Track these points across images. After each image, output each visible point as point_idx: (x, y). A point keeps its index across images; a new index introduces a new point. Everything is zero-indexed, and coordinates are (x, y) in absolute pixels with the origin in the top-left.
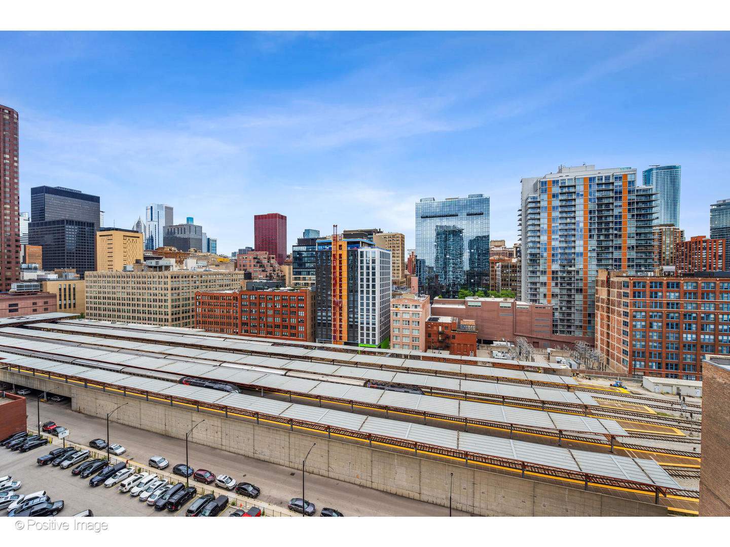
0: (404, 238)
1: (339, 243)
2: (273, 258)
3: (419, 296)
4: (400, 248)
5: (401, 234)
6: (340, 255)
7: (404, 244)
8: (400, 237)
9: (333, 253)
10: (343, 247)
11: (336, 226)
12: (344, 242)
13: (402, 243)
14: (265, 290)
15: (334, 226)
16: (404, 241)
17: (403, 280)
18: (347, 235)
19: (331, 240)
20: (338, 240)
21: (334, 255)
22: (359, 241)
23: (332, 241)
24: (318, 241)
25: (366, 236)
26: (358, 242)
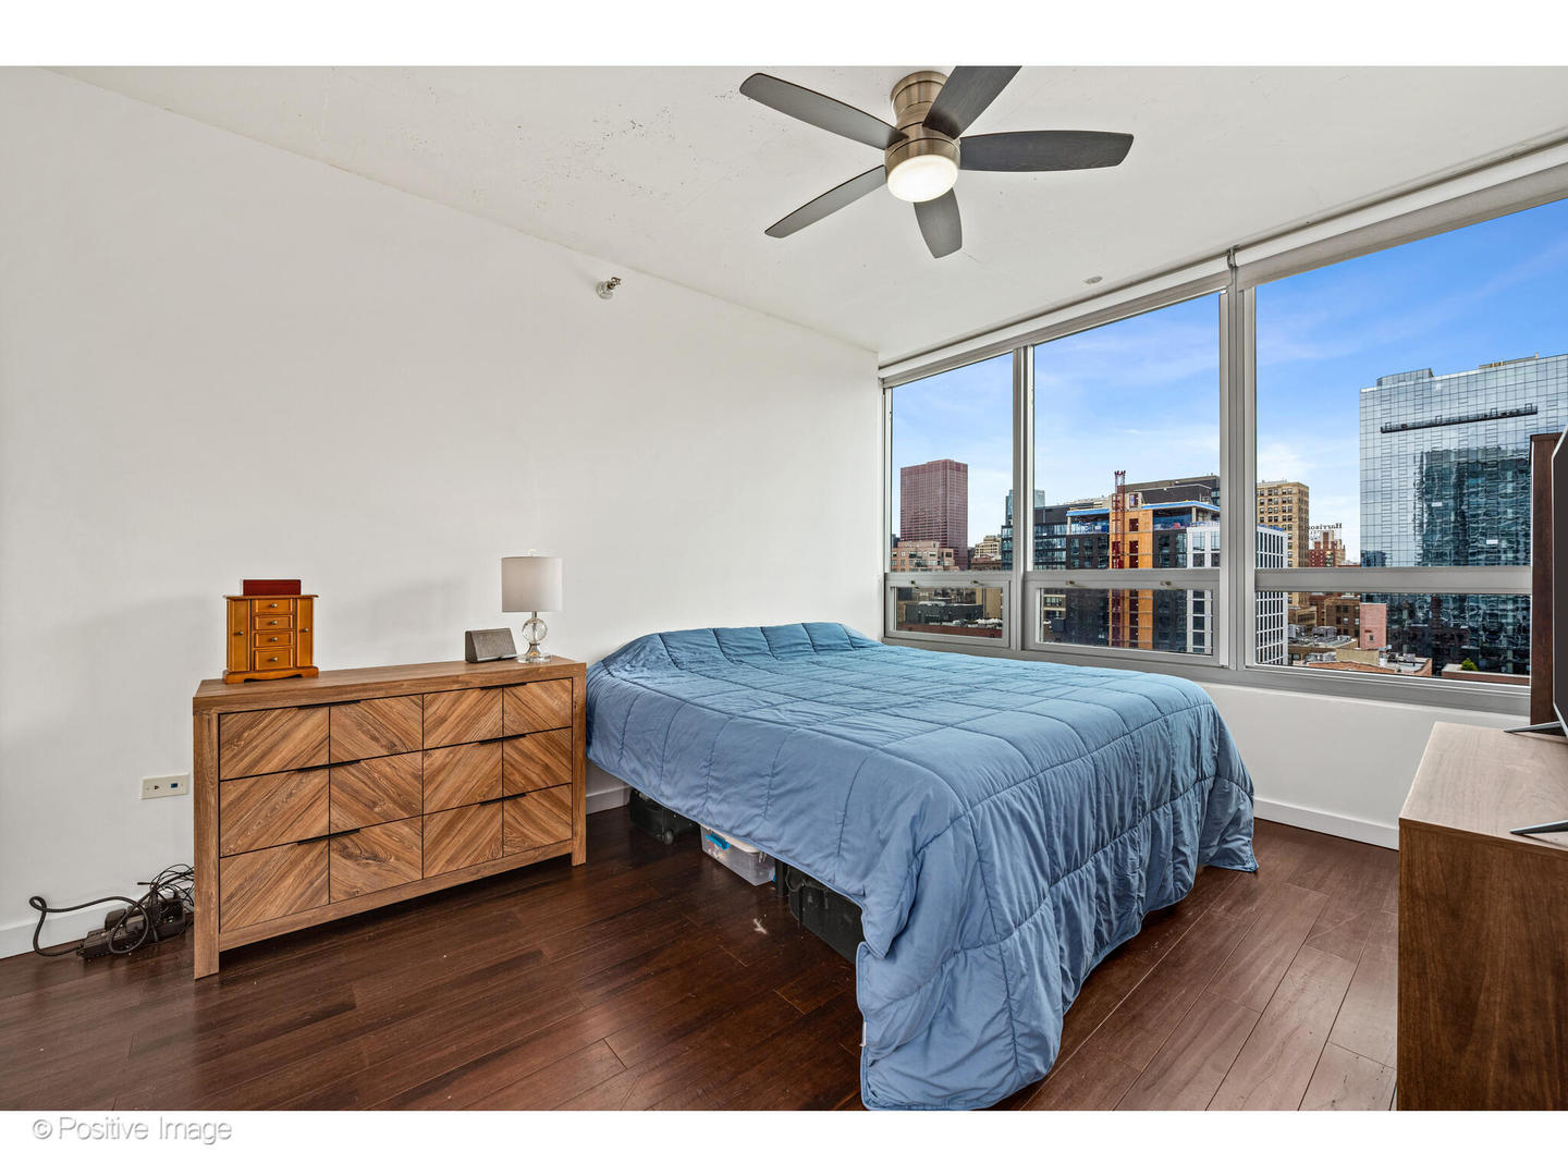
0: (1307, 495)
1: (1129, 516)
2: (948, 555)
3: (1391, 660)
4: (1295, 523)
5: (1298, 485)
6: (1134, 546)
7: (1307, 512)
8: (1295, 490)
9: (1112, 539)
10: (1140, 525)
11: (1123, 473)
12: (1144, 513)
13: (1300, 509)
14: (944, 624)
15: (1117, 474)
16: (1307, 503)
17: (1307, 611)
18: (1152, 493)
19: (1108, 508)
20: (1127, 507)
21: (1116, 544)
22: (1191, 508)
23: (1111, 511)
24: (1070, 513)
25: (1206, 494)
26: (1188, 511)
